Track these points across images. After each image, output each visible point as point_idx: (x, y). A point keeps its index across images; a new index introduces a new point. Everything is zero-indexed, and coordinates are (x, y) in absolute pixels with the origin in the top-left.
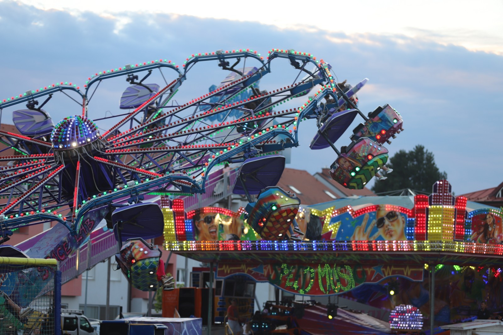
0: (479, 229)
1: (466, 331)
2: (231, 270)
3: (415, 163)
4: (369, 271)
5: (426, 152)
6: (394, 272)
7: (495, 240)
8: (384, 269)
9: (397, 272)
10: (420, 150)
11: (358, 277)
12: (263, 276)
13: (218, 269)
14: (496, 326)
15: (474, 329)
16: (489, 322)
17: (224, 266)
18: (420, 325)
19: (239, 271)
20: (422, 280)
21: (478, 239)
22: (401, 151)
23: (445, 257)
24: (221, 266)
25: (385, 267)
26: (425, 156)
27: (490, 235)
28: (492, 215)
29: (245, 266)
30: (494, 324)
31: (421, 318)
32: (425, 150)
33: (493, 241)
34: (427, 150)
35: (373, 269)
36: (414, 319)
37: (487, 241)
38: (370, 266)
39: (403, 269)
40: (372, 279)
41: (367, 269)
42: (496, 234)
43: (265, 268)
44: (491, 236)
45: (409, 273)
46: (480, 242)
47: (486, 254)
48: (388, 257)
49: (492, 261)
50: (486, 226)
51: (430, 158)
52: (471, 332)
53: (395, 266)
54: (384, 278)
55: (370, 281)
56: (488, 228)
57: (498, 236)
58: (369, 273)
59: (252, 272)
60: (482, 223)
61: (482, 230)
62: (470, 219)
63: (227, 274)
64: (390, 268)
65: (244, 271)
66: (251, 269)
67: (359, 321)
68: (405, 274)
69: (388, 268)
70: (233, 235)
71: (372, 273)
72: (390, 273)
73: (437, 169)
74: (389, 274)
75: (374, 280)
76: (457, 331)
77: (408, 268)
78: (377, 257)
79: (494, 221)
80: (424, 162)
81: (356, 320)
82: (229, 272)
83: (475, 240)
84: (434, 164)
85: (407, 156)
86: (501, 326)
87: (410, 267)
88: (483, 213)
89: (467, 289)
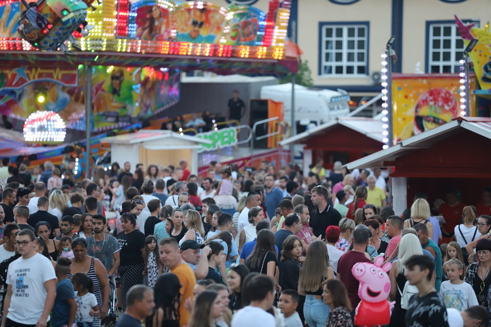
0: (145, 23)
1: (132, 145)
4: (9, 73)
6: (40, 75)
7: (162, 36)
8: (28, 72)
9: (44, 75)
14: (167, 138)
15: (142, 142)
16: (157, 134)
18: (61, 136)
20: (76, 85)
21: (143, 36)
23: (105, 57)
25: (30, 69)
27: (156, 30)
28: (159, 7)
31: (64, 127)
33: (160, 38)
35: (14, 71)
37: (153, 37)
38: (11, 68)
39: (52, 71)
40: (14, 84)
41: (7, 71)
42: (163, 28)
44: (158, 31)
45: (60, 77)
46: (146, 39)
47: (151, 53)
48: (35, 58)
49: (156, 61)
50: (152, 20)
52: (138, 146)
53: (42, 68)
54: (29, 82)
55: (11, 85)
56: (154, 22)
57: (166, 31)
58: (10, 76)
60: (148, 16)
61: (147, 24)
62: (134, 11)
64: (36, 69)
68: (55, 77)
69: (34, 70)
71: (14, 76)
72: (36, 76)
74: (34, 78)
75: (17, 85)
77: (58, 70)
78: (21, 58)
79: (160, 14)
83: (140, 36)
86: (172, 138)
87: (61, 69)
88: (149, 4)
89: (115, 91)
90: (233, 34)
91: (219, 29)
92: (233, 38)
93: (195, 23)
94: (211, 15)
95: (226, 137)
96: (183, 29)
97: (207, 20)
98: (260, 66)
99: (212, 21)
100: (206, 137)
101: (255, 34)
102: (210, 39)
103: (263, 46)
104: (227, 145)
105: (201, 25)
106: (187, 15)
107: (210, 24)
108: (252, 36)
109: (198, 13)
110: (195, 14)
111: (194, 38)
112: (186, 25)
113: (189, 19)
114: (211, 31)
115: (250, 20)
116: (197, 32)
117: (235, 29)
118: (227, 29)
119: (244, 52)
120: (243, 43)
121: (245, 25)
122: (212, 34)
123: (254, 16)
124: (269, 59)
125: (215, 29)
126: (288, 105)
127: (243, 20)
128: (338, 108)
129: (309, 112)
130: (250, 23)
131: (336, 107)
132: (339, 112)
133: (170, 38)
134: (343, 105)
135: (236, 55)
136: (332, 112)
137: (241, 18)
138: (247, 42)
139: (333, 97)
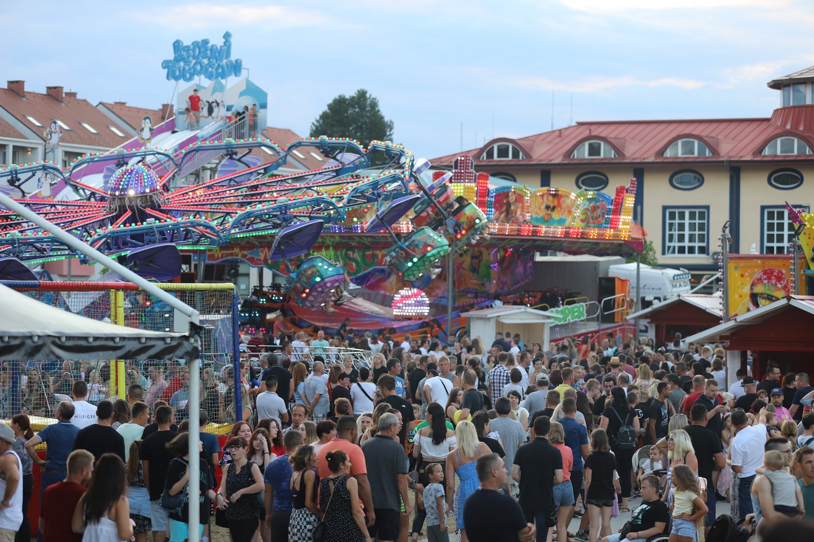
0: (501, 208)
1: (490, 319)
2: (222, 254)
3: (357, 110)
4: (379, 254)
5: (370, 98)
7: (517, 219)
10: (362, 94)
12: (260, 260)
14: (521, 312)
15: (498, 316)
16: (513, 309)
17: (215, 250)
18: (426, 310)
19: (232, 255)
21: (500, 219)
22: (340, 96)
24: (211, 250)
26: (368, 102)
27: (512, 214)
28: (515, 193)
29: (238, 249)
30: (519, 311)
31: (428, 302)
32: (368, 95)
33: (515, 221)
34: (370, 95)
36: (420, 304)
37: (509, 220)
38: (381, 249)
41: (378, 252)
42: (519, 212)
43: (262, 251)
44: (514, 215)
46: (502, 222)
47: (508, 235)
49: (512, 242)
50: (509, 205)
51: (374, 105)
52: (495, 320)
55: (382, 265)
57: (521, 214)
58: (380, 257)
59: (246, 256)
60: (505, 201)
61: (504, 208)
62: (492, 197)
63: (218, 258)
65: (237, 255)
66: (245, 253)
67: (357, 307)
73: (382, 118)
76: (478, 318)
79: (516, 199)
80: (368, 109)
81: (354, 306)
82: (220, 256)
83: (497, 219)
84: (379, 111)
85: (347, 102)
86: (526, 312)
88: (506, 190)
89: (474, 270)
90: (583, 217)
91: (570, 212)
92: (582, 221)
93: (547, 207)
94: (562, 200)
95: (576, 311)
96: (536, 213)
97: (559, 205)
98: (608, 246)
99: (564, 206)
100: (557, 312)
101: (603, 217)
102: (561, 222)
103: (611, 228)
104: (577, 319)
105: (554, 208)
106: (541, 200)
107: (561, 208)
108: (601, 219)
109: (551, 198)
110: (548, 199)
111: (546, 220)
112: (540, 209)
113: (542, 204)
114: (562, 215)
115: (598, 204)
116: (550, 215)
117: (585, 212)
118: (578, 213)
119: (593, 233)
120: (592, 225)
121: (594, 209)
122: (564, 217)
123: (602, 201)
124: (616, 240)
125: (566, 213)
126: (633, 282)
127: (591, 205)
128: (680, 286)
129: (653, 289)
130: (598, 207)
131: (678, 285)
132: (681, 289)
133: (525, 221)
134: (684, 283)
135: (585, 237)
136: (675, 290)
137: (590, 203)
138: (596, 225)
139: (675, 275)
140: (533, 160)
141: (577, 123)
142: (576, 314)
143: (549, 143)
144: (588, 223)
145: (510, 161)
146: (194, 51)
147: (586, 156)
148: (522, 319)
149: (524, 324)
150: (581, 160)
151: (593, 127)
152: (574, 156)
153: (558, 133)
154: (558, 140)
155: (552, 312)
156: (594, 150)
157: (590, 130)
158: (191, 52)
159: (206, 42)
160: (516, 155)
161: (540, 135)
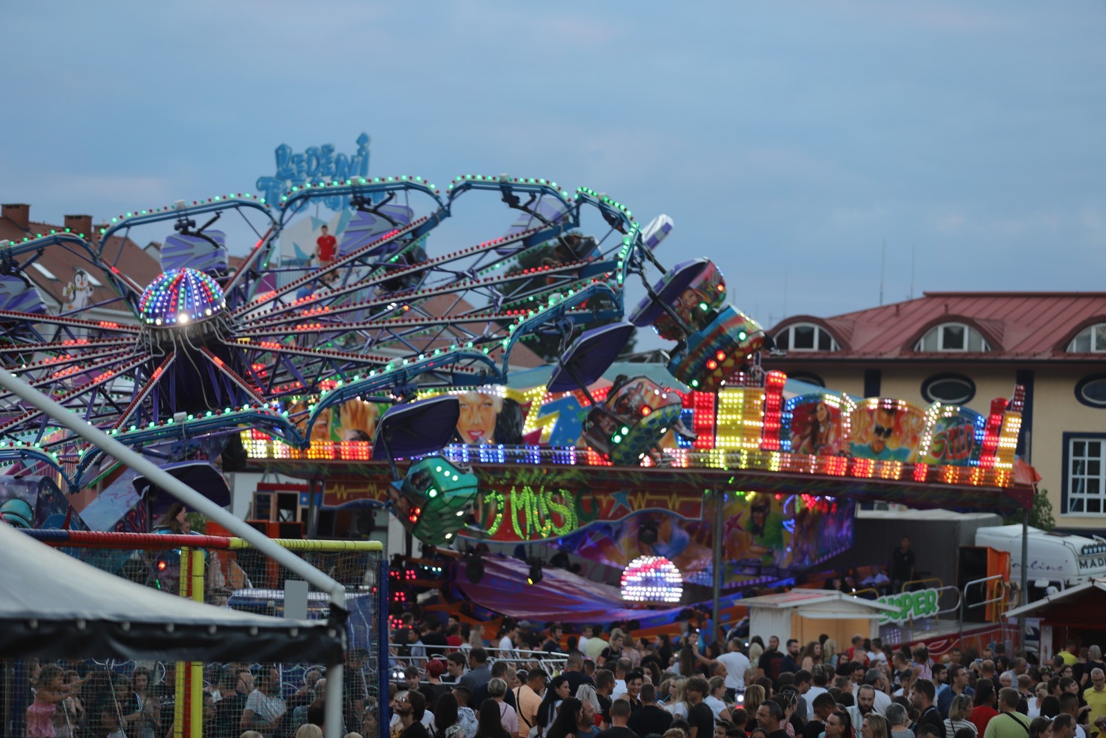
1: (782, 610)
2: (349, 495)
4: (604, 500)
6: (649, 503)
7: (830, 448)
8: (632, 498)
9: (655, 503)
11: (582, 511)
13: (325, 492)
14: (834, 601)
15: (796, 607)
16: (819, 595)
17: (336, 487)
18: (676, 594)
19: (364, 495)
20: (700, 519)
21: (801, 448)
23: (745, 478)
24: (330, 486)
25: (634, 494)
28: (826, 406)
29: (375, 486)
30: (830, 598)
31: (680, 581)
33: (826, 451)
35: (611, 497)
38: (607, 492)
39: (666, 498)
40: (610, 515)
41: (601, 497)
42: (832, 437)
44: (823, 441)
45: (677, 506)
46: (805, 452)
47: (813, 474)
48: (642, 477)
49: (819, 485)
50: (816, 424)
52: (789, 612)
53: (652, 493)
54: (632, 512)
55: (606, 518)
56: (818, 427)
57: (836, 441)
58: (605, 504)
59: (387, 497)
60: (810, 419)
61: (808, 431)
62: (789, 412)
63: (342, 500)
64: (643, 494)
65: (373, 497)
66: (386, 492)
68: (670, 506)
69: (639, 495)
70: (359, 432)
71: (611, 503)
72: (643, 505)
74: (640, 507)
75: (615, 516)
76: (762, 609)
77: (674, 496)
78: (622, 477)
82: (345, 496)
86: (841, 601)
87: (680, 494)
88: (812, 401)
89: (756, 529)
90: (936, 448)
91: (915, 439)
92: (936, 454)
93: (879, 431)
94: (902, 419)
95: (923, 602)
96: (861, 439)
97: (898, 426)
98: (976, 496)
99: (905, 429)
100: (892, 602)
101: (970, 449)
102: (900, 455)
103: (982, 466)
104: (924, 615)
105: (888, 433)
106: (868, 419)
107: (901, 432)
108: (965, 451)
109: (884, 416)
111: (878, 452)
112: (866, 433)
114: (903, 443)
115: (962, 427)
116: (883, 443)
117: (939, 440)
118: (927, 441)
119: (953, 475)
120: (951, 461)
121: (955, 434)
122: (905, 447)
123: (968, 422)
124: (989, 486)
125: (909, 440)
126: (1016, 556)
127: (950, 428)
128: (1093, 564)
129: (1048, 568)
130: (962, 432)
131: (1089, 563)
132: (1094, 569)
133: (842, 452)
134: (1099, 559)
135: (939, 480)
136: (1084, 570)
137: (948, 425)
138: (957, 461)
139: (1085, 547)
140: (853, 353)
141: (925, 293)
142: (922, 606)
143: (880, 325)
144: (944, 457)
145: (814, 353)
146: (309, 163)
147: (940, 347)
148: (834, 612)
149: (838, 621)
150: (932, 354)
151: (951, 302)
152: (919, 348)
153: (893, 310)
154: (894, 320)
155: (884, 601)
156: (953, 339)
157: (946, 306)
158: (304, 164)
159: (328, 149)
160: (824, 343)
161: (865, 312)
